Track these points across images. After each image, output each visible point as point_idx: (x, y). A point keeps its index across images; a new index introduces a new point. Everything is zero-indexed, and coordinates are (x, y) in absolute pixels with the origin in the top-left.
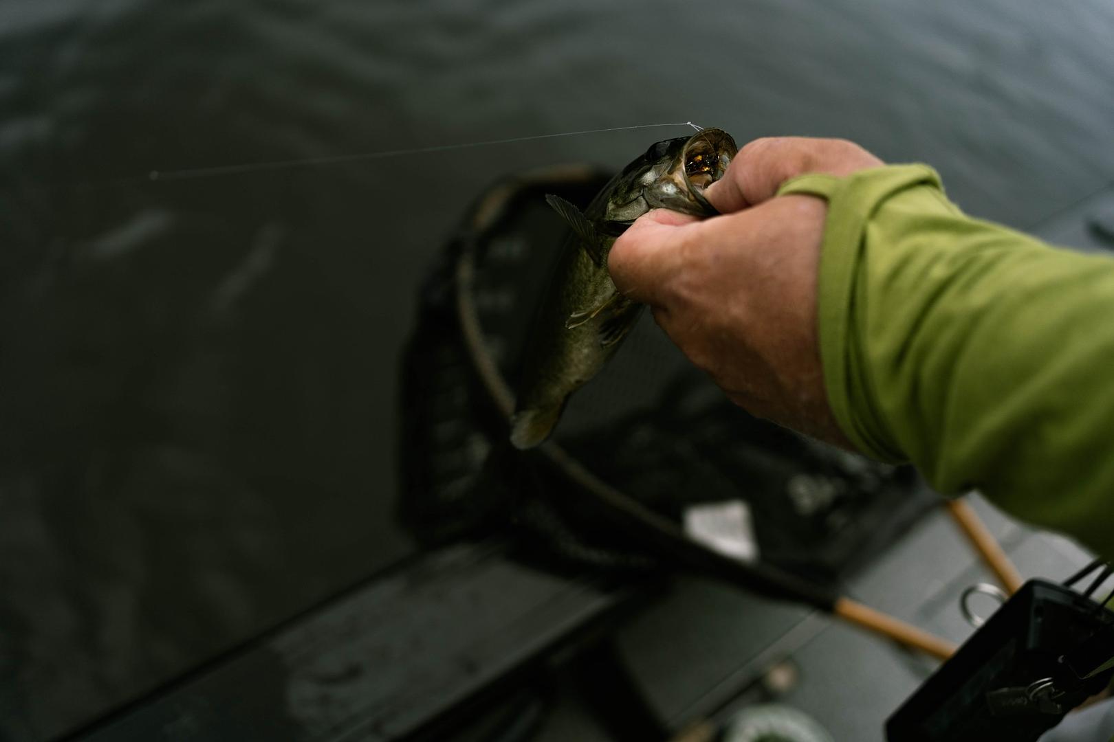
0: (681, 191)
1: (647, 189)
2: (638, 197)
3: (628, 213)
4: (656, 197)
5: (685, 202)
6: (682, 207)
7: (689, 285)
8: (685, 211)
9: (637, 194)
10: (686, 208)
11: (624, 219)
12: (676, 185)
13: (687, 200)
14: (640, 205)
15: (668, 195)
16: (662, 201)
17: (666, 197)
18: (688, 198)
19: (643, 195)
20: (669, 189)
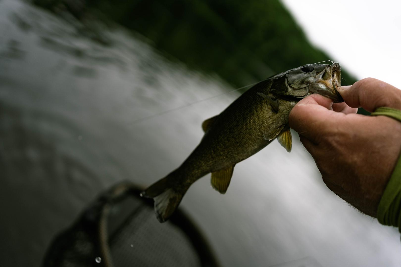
0: (328, 88)
1: (311, 84)
2: (306, 87)
3: (300, 93)
4: (315, 88)
5: (330, 93)
6: (328, 95)
7: (338, 142)
8: (328, 97)
9: (306, 86)
10: (329, 96)
11: (297, 95)
12: (326, 85)
13: (332, 93)
14: (306, 90)
15: (322, 89)
16: (318, 91)
17: (321, 90)
18: (333, 92)
19: (308, 87)
20: (322, 86)
